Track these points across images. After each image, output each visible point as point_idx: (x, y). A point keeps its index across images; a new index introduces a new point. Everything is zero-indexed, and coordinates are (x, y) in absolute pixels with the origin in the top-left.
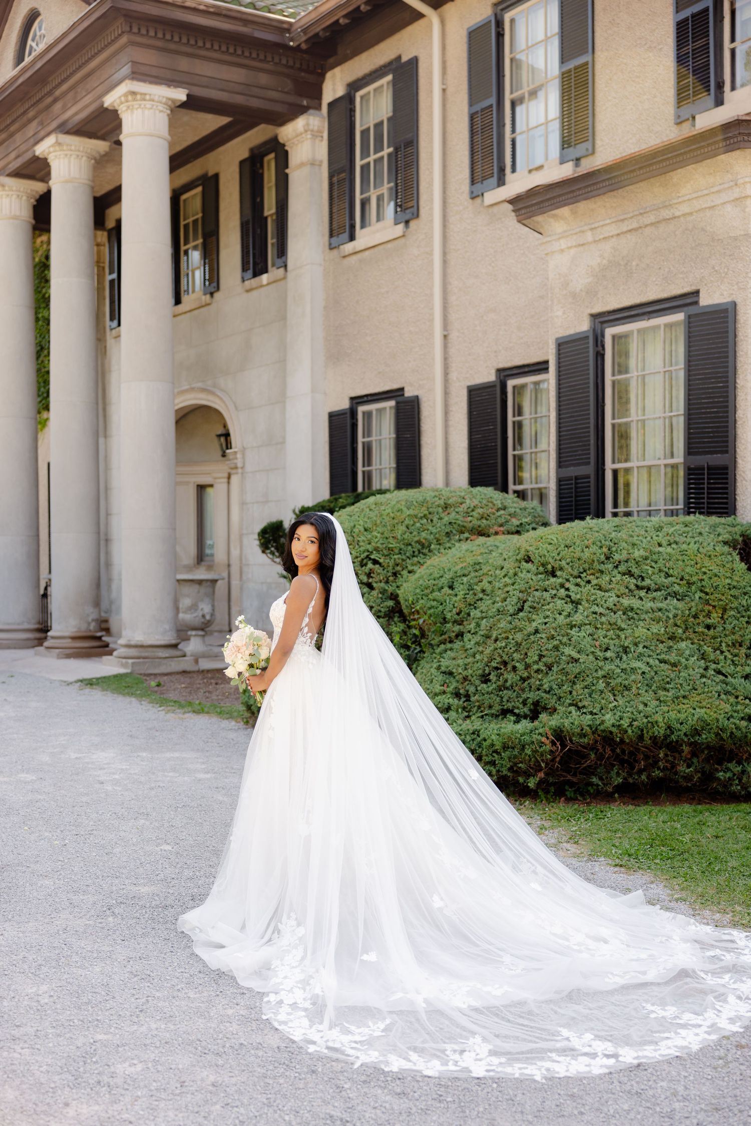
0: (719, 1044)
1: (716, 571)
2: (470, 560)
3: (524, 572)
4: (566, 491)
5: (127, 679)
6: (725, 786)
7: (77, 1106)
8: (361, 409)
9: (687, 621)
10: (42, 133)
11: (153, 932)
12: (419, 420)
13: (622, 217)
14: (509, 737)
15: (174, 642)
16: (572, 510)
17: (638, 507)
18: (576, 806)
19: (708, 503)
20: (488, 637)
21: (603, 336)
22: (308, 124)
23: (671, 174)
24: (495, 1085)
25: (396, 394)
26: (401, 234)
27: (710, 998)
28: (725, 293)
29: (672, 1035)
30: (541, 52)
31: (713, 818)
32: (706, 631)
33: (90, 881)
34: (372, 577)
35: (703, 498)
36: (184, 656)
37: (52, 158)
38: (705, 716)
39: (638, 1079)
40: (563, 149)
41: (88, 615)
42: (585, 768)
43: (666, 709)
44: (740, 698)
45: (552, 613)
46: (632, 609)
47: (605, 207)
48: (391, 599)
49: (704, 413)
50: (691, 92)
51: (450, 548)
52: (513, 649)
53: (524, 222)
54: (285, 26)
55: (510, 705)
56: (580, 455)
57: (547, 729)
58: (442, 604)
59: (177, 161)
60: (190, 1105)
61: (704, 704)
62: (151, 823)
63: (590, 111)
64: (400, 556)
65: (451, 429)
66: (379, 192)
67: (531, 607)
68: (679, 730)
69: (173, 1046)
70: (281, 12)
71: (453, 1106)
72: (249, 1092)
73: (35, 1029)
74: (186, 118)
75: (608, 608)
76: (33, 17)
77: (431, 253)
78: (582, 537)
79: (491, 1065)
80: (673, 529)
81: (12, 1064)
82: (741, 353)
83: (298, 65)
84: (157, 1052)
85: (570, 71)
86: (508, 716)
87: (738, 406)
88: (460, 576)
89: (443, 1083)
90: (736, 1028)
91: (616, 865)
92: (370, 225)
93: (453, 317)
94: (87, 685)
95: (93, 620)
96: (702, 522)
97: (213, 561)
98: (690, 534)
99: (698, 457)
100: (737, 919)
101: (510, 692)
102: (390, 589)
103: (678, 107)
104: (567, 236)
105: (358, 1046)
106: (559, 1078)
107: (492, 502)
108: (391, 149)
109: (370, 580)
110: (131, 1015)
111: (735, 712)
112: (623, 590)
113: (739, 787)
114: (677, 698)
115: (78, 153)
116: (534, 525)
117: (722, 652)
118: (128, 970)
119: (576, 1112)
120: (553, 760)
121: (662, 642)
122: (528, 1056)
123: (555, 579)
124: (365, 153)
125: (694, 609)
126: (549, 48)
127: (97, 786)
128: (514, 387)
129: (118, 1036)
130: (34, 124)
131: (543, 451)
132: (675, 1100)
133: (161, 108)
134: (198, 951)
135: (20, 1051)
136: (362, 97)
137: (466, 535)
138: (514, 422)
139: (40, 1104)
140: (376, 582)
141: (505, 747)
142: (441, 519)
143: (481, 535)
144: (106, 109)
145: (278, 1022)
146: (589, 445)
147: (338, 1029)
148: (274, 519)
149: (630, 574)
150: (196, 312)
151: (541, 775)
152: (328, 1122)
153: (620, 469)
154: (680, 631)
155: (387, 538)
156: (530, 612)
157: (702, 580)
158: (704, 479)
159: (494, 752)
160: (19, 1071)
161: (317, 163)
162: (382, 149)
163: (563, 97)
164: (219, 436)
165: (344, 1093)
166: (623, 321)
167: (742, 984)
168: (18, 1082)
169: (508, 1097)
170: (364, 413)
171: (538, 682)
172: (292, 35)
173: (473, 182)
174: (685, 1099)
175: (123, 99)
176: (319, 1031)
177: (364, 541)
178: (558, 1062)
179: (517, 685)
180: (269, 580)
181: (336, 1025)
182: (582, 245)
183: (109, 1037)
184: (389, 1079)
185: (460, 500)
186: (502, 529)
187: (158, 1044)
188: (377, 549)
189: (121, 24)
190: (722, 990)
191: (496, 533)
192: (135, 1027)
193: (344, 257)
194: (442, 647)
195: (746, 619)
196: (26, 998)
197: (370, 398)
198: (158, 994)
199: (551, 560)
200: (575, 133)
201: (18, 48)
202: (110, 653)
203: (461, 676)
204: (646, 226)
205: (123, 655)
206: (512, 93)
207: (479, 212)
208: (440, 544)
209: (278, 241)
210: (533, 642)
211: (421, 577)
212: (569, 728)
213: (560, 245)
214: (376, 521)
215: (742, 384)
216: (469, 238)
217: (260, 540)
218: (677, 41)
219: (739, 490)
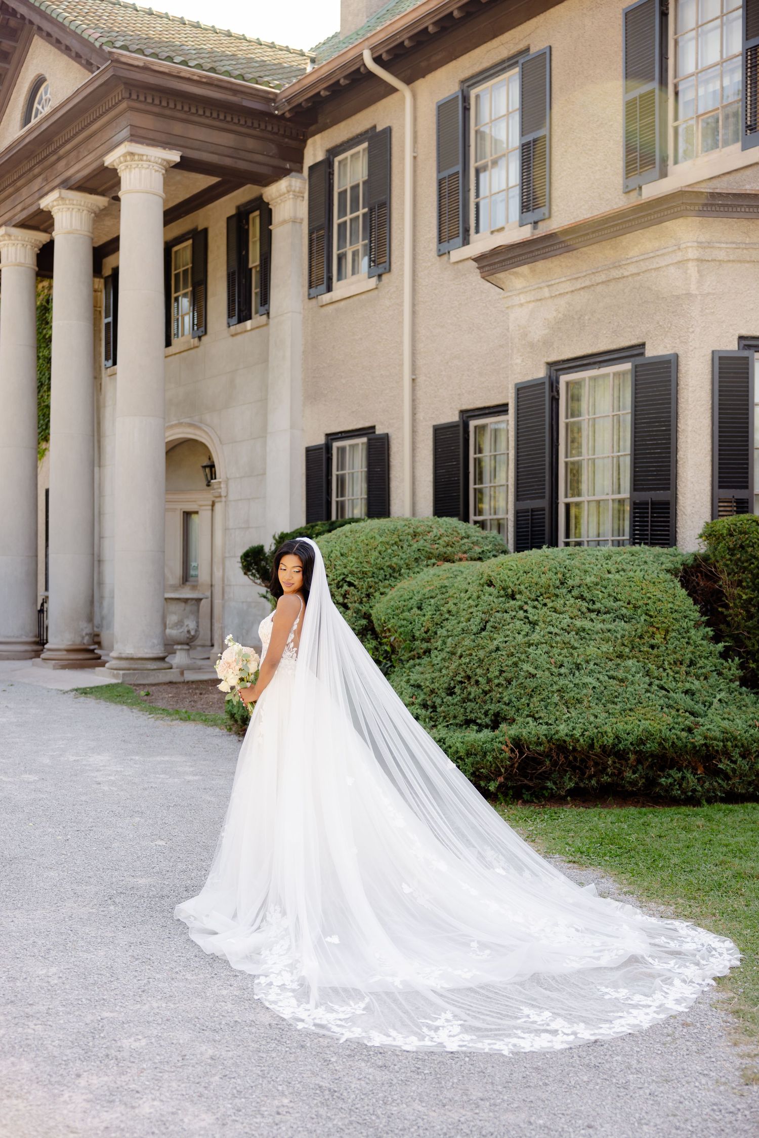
0: (667, 1022)
1: (659, 596)
2: (437, 583)
3: (487, 595)
4: (523, 522)
5: (119, 689)
6: (666, 791)
7: (88, 1077)
8: (336, 445)
9: (633, 641)
10: (47, 188)
11: (151, 920)
12: (389, 455)
13: (576, 276)
14: (472, 744)
15: (161, 655)
16: (528, 539)
17: (588, 537)
18: (532, 808)
19: (652, 535)
20: (453, 654)
21: (558, 382)
22: (290, 185)
23: (620, 238)
24: (467, 1059)
25: (368, 431)
26: (374, 287)
27: (658, 981)
28: (668, 346)
29: (625, 1014)
30: (503, 125)
31: (657, 820)
32: (651, 650)
33: (92, 873)
34: (347, 598)
35: (647, 530)
36: (171, 668)
37: (56, 211)
38: (650, 727)
39: (595, 1054)
40: (522, 213)
41: (82, 630)
42: (540, 774)
43: (614, 720)
44: (681, 711)
45: (512, 632)
46: (584, 630)
47: (561, 266)
48: (364, 618)
49: (649, 453)
50: (638, 164)
51: (418, 572)
52: (476, 665)
53: (487, 278)
54: (271, 96)
55: (473, 716)
56: (535, 490)
57: (507, 738)
58: (411, 623)
59: (171, 216)
60: (191, 1076)
61: (649, 716)
62: (146, 821)
63: (547, 179)
64: (373, 579)
65: (418, 464)
66: (354, 248)
67: (492, 627)
68: (626, 740)
69: (173, 1023)
70: (267, 83)
71: (430, 1078)
72: (244, 1064)
73: (47, 1007)
74: (178, 178)
75: (562, 629)
76: (39, 82)
77: (401, 304)
78: (540, 564)
79: (463, 1041)
80: (621, 558)
81: (27, 1039)
82: (682, 400)
83: (282, 132)
84: (159, 1028)
85: (529, 143)
86: (471, 725)
87: (679, 447)
88: (428, 598)
89: (420, 1057)
90: (682, 1008)
91: (570, 862)
92: (346, 278)
93: (420, 362)
94: (82, 693)
95: (87, 634)
96: (647, 552)
97: (197, 581)
98: (636, 563)
99: (643, 493)
100: (679, 911)
101: (473, 704)
102: (364, 609)
103: (627, 178)
104: (526, 292)
105: (343, 1023)
106: (525, 1053)
107: (457, 531)
108: (366, 210)
109: (346, 601)
110: (134, 995)
111: (676, 723)
112: (576, 612)
113: (679, 792)
114: (624, 711)
115: (78, 207)
116: (494, 553)
117: (665, 670)
118: (130, 954)
119: (541, 1083)
120: (512, 766)
121: (611, 660)
122: (496, 1032)
123: (514, 602)
124: (342, 213)
125: (639, 631)
126: (510, 122)
127: (95, 786)
128: (476, 427)
129: (123, 1014)
130: (40, 179)
131: (501, 486)
132: (629, 1072)
133: (157, 168)
134: (194, 937)
135: (34, 1027)
136: (340, 162)
137: (433, 561)
138: (475, 459)
139: (54, 1076)
140: (351, 603)
141: (469, 754)
142: (410, 546)
143: (447, 561)
144: (107, 168)
145: (269, 1001)
146: (544, 481)
147: (323, 1008)
148: (255, 544)
149: (582, 598)
150: (185, 353)
151: (501, 779)
152: (318, 1092)
153: (572, 503)
154: (627, 650)
155: (361, 563)
156: (492, 632)
157: (647, 604)
158: (648, 513)
159: (458, 758)
160: (33, 1046)
161: (298, 221)
162: (358, 210)
163: (523, 166)
164: (204, 467)
165: (331, 1066)
166: (576, 369)
167: (686, 969)
168: (32, 1055)
169: (479, 1070)
170: (338, 448)
171: (498, 695)
172: (277, 105)
173: (440, 241)
174: (638, 1071)
175: (122, 159)
176: (306, 1010)
177: (340, 565)
178: (523, 1038)
179: (479, 697)
180: (249, 600)
181: (321, 1005)
182: (540, 300)
183: (115, 1014)
184: (371, 1053)
185: (427, 529)
186: (465, 555)
187: (160, 1021)
188: (352, 573)
189: (122, 91)
190: (668, 974)
191: (461, 560)
192: (138, 1006)
193: (322, 306)
194: (411, 662)
195: (686, 640)
196: (37, 979)
197: (343, 435)
198: (158, 976)
199: (511, 585)
200: (534, 199)
201: (25, 110)
202: (103, 665)
203: (428, 689)
204: (598, 284)
205: (115, 667)
206: (476, 161)
207: (445, 269)
208: (409, 569)
209: (261, 291)
210: (495, 659)
211: (392, 599)
212: (526, 737)
213: (520, 300)
214: (351, 547)
215: (683, 428)
216: (436, 292)
217: (242, 563)
218: (627, 119)
219: (680, 524)
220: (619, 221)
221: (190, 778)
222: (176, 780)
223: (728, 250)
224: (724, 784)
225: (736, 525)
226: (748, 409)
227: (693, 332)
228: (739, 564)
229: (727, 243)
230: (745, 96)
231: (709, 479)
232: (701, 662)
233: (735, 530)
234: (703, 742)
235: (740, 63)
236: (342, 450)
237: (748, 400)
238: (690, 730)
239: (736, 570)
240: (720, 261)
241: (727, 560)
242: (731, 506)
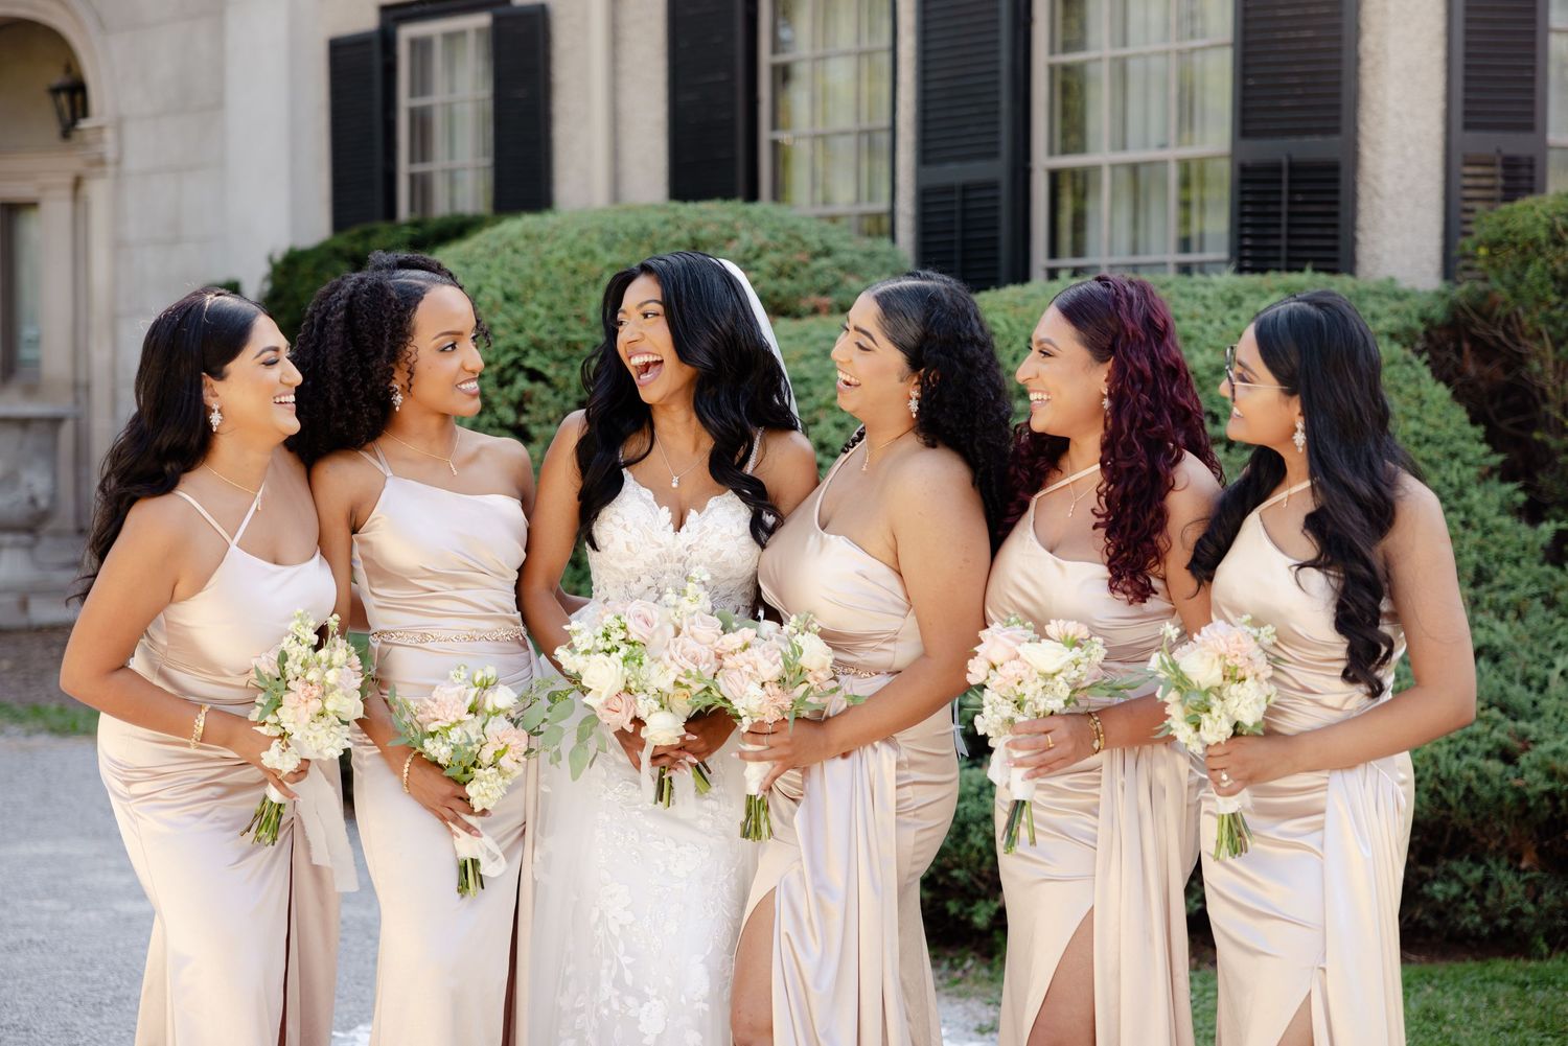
4: (939, 218)
6: (1439, 915)
8: (406, 32)
12: (548, 61)
17: (1111, 253)
19: (1290, 248)
34: (526, 412)
35: (1278, 237)
49: (1285, 41)
56: (973, 136)
65: (626, 81)
87: (1363, 25)
97: (38, 375)
99: (1267, 143)
107: (798, 238)
109: (524, 419)
111: (1470, 737)
113: (1478, 919)
131: (843, 133)
138: (773, 66)
140: (539, 424)
143: (783, 315)
153: (1067, 168)
155: (562, 319)
158: (1279, 192)
164: (56, 91)
170: (412, 41)
177: (504, 325)
185: (726, 232)
186: (826, 301)
188: (538, 345)
191: (815, 311)
197: (428, 6)
214: (531, 278)
219: (1364, 219)
222: (92, 915)
231: (1440, 105)
232: (1503, 573)
234: (1548, 786)
236: (421, 47)
238: (1507, 756)
241: (1552, 307)
242: (1491, 175)
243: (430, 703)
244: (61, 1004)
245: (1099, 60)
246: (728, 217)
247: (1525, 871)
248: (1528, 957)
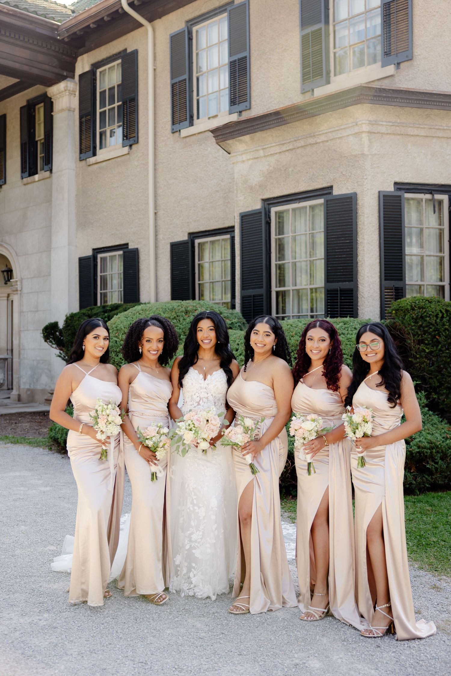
4: (247, 304)
8: (100, 256)
12: (138, 263)
13: (283, 142)
17: (293, 313)
19: (340, 311)
21: (270, 212)
22: (67, 86)
23: (316, 117)
25: (124, 247)
26: (127, 152)
28: (349, 188)
30: (215, 51)
35: (337, 308)
40: (231, 106)
47: (272, 136)
49: (337, 258)
50: (311, 75)
53: (220, 144)
54: (55, 27)
56: (256, 282)
63: (248, 84)
65: (159, 268)
66: (112, 128)
70: (53, 19)
77: (147, 164)
82: (360, 223)
83: (61, 51)
85: (235, 61)
87: (358, 254)
92: (105, 147)
93: (160, 202)
99: (334, 284)
103: (303, 84)
104: (247, 153)
108: (120, 103)
124: (103, 105)
126: (220, 48)
128: (199, 244)
131: (218, 282)
136: (100, 72)
138: (199, 264)
142: (185, 319)
146: (262, 276)
148: (53, 321)
153: (281, 291)
158: (338, 297)
161: (72, 110)
162: (114, 103)
163: (231, 76)
164: (3, 272)
166: (283, 204)
170: (101, 258)
172: (59, 33)
173: (173, 123)
180: (38, 358)
182: (257, 158)
185: (194, 308)
193: (89, 165)
197: (105, 249)
200: (239, 97)
204: (298, 148)
206: (197, 73)
207: (177, 141)
209: (46, 155)
213: (242, 158)
215: (361, 241)
216: (171, 156)
217: (43, 333)
218: (302, 47)
219: (360, 304)
220: (317, 106)
221: (43, 489)
222: (34, 491)
223: (387, 127)
224: (429, 478)
225: (415, 303)
226: (401, 229)
227: (366, 179)
228: (422, 328)
229: (386, 122)
230: (383, 33)
231: (378, 274)
233: (415, 306)
235: (380, 12)
237: (401, 223)
239: (419, 333)
240: (382, 133)
241: (412, 326)
242: (392, 292)
243: (147, 431)
244: (31, 514)
245: (289, 262)
246: (195, 304)
247: (412, 473)
248: (414, 495)
